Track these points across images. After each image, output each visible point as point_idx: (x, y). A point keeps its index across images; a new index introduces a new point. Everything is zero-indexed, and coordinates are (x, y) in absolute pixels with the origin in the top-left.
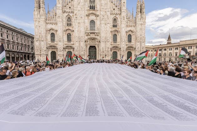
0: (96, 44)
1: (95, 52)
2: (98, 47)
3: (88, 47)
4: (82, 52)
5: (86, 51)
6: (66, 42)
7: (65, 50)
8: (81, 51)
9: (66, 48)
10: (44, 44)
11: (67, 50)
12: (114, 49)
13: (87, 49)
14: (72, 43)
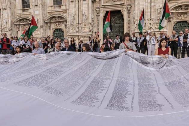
0: (122, 5)
1: (119, 27)
2: (129, 14)
3: (102, 15)
4: (87, 29)
5: (96, 25)
6: (50, 8)
7: (50, 27)
8: (83, 25)
9: (50, 23)
10: (8, 16)
11: (53, 27)
12: (181, 13)
13: (98, 20)
14: (63, 8)
